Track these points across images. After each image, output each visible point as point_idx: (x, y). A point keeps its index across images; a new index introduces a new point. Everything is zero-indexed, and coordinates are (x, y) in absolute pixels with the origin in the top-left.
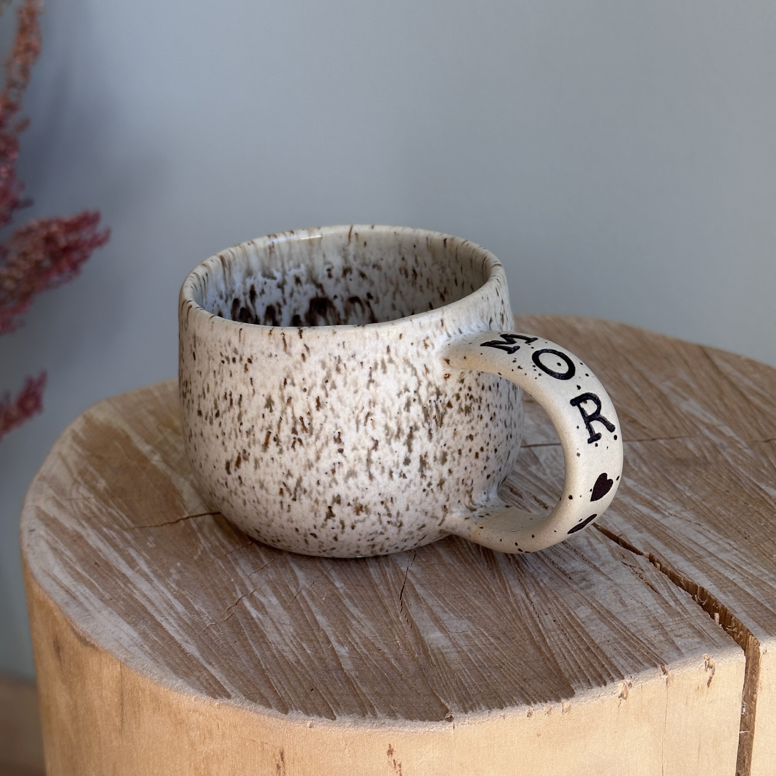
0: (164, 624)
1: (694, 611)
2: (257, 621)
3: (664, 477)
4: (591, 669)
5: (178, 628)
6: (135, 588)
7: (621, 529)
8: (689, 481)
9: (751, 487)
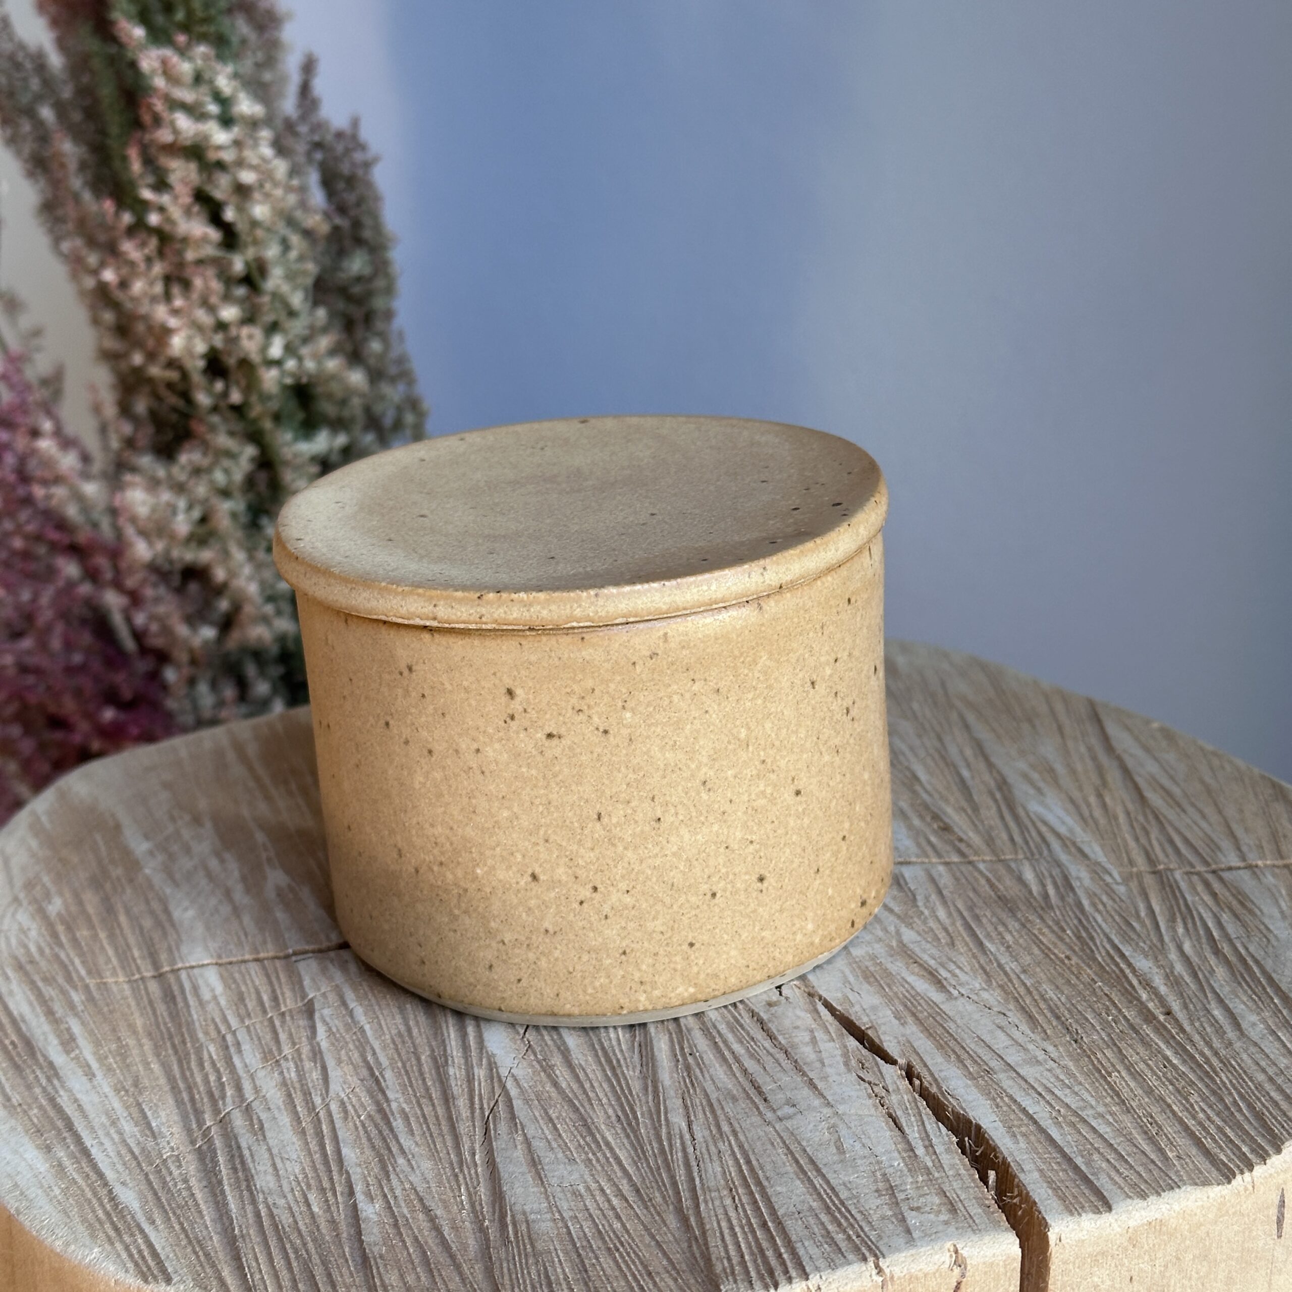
0: (94, 1152)
1: (953, 1166)
2: (246, 1153)
3: (969, 928)
4: (759, 1261)
5: (116, 1160)
6: (63, 1087)
7: (873, 1017)
8: (1008, 937)
9: (1108, 953)
